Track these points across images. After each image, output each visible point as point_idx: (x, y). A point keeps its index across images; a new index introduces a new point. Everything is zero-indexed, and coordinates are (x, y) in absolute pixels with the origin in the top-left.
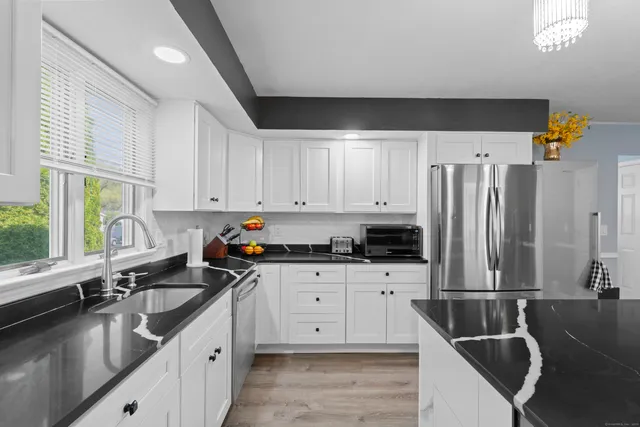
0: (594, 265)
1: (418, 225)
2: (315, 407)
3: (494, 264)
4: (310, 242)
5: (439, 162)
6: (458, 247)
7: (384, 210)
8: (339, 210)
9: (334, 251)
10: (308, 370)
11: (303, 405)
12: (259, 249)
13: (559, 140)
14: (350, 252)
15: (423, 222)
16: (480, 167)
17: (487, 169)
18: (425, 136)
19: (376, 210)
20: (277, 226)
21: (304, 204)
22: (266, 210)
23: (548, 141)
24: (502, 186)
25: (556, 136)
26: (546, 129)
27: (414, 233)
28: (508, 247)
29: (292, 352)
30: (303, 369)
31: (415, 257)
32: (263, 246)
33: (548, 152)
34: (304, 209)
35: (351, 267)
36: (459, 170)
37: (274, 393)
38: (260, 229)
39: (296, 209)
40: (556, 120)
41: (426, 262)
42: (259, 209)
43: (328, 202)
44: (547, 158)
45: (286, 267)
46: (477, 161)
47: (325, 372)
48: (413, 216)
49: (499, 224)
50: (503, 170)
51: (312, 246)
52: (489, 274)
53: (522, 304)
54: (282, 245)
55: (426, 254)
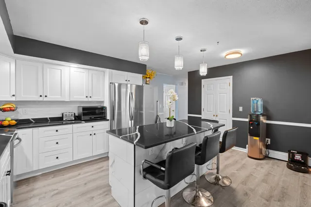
0: (157, 116)
1: (105, 106)
2: (62, 188)
3: (131, 119)
4: (48, 117)
5: (113, 82)
6: (120, 114)
7: (90, 100)
8: (67, 100)
9: (64, 119)
10: (53, 178)
11: (55, 190)
12: (14, 122)
13: (149, 78)
14: (73, 119)
15: (107, 104)
16: (127, 85)
17: (129, 85)
18: (108, 71)
19: (86, 100)
20: (24, 109)
21: (46, 96)
22: (17, 100)
23: (146, 78)
24: (134, 92)
25: (148, 77)
26: (146, 74)
27: (103, 109)
28: (136, 113)
29: (41, 173)
30: (50, 178)
31: (104, 118)
32: (16, 120)
33: (146, 81)
34: (46, 99)
35: (75, 125)
36: (120, 85)
37: (35, 192)
38: (13, 111)
39: (41, 99)
40: (149, 71)
41: (108, 120)
42: (13, 99)
43: (61, 96)
44: (146, 84)
45: (35, 130)
46: (126, 82)
47: (63, 175)
48: (103, 102)
49: (133, 105)
50: (134, 86)
51: (49, 118)
52: (130, 122)
53: (138, 127)
54: (29, 119)
55: (108, 117)
